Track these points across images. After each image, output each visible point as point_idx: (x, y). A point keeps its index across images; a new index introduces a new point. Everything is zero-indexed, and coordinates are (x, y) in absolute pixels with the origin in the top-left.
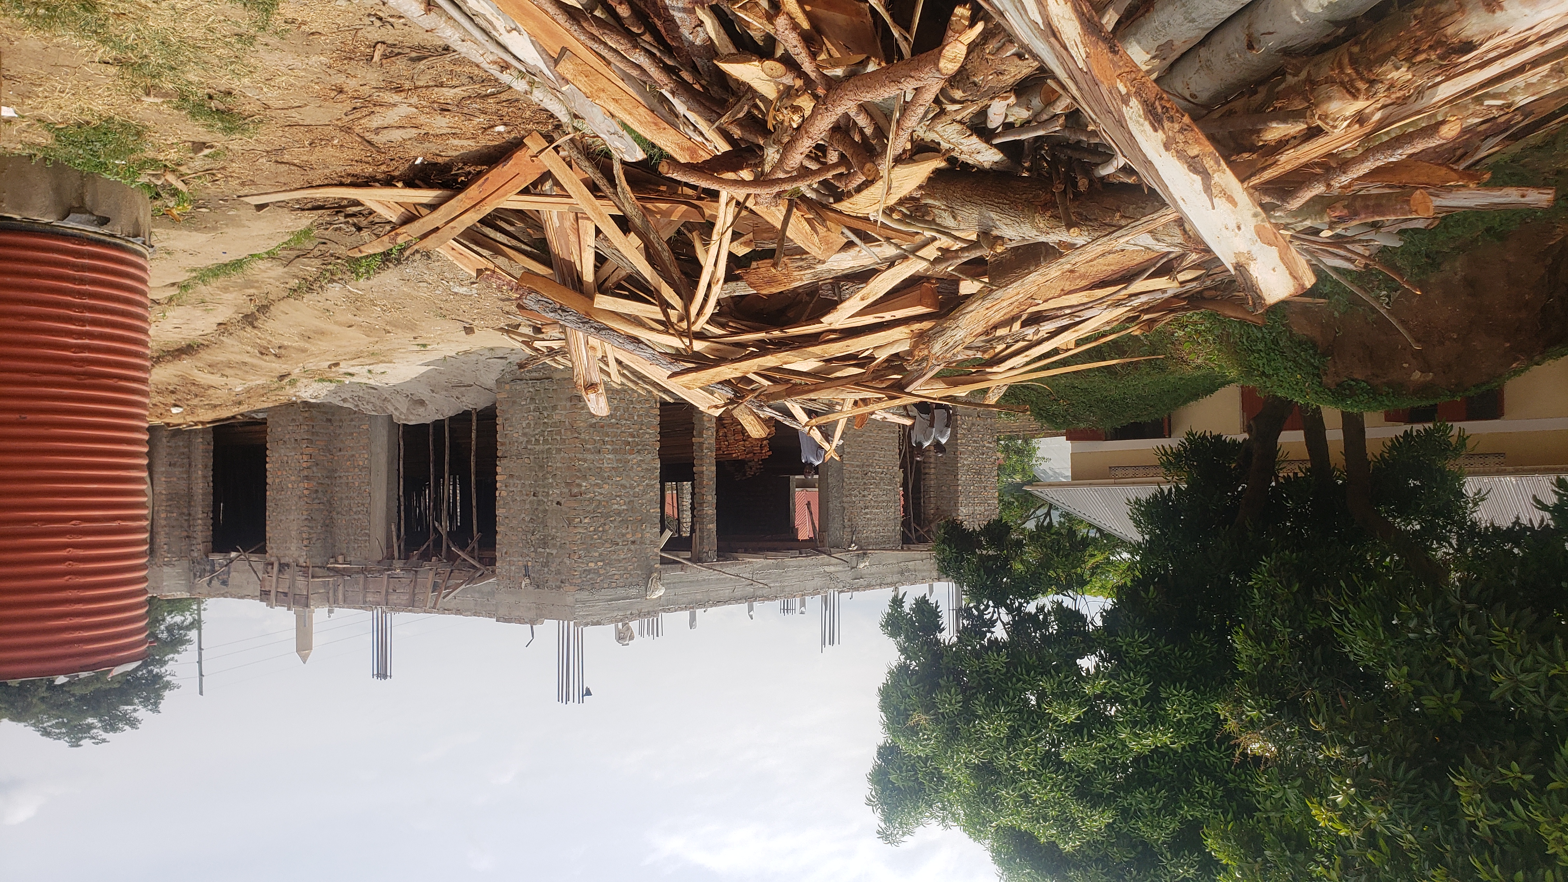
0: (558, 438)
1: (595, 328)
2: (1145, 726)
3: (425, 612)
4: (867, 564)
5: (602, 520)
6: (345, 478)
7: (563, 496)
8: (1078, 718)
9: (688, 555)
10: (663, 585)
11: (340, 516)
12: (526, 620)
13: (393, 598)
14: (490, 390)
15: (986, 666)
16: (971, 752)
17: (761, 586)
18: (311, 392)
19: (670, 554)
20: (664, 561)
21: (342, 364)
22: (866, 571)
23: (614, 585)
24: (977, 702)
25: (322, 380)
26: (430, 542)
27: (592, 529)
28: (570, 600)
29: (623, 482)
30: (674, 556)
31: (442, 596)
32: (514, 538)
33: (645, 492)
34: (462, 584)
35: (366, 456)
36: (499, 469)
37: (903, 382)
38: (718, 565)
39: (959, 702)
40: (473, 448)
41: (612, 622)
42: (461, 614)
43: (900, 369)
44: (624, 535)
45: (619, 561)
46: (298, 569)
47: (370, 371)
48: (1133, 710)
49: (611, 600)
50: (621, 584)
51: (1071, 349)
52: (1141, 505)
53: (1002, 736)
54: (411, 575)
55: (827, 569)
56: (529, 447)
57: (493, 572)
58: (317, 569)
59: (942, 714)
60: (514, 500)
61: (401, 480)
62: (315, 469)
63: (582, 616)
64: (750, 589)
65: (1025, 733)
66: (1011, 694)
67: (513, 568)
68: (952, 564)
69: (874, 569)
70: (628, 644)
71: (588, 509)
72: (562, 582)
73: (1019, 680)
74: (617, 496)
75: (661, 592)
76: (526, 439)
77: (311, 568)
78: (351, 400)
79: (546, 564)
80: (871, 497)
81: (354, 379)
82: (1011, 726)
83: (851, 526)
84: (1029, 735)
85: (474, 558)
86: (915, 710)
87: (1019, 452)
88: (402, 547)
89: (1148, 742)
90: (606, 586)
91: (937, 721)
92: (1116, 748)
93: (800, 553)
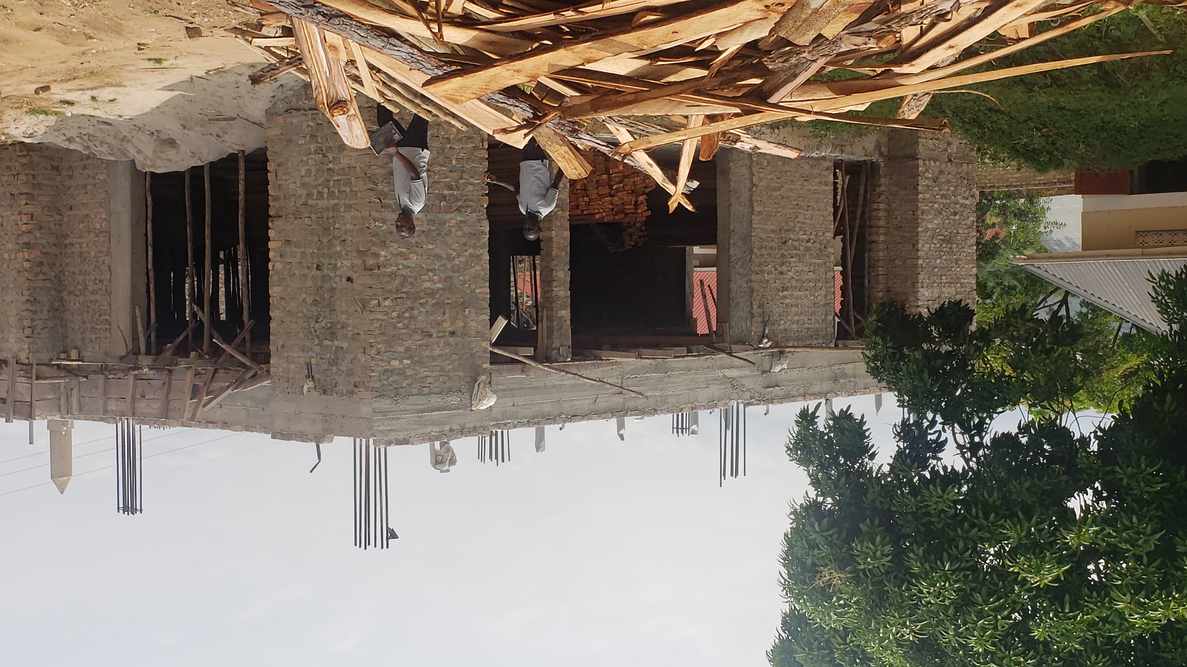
0: (348, 189)
1: (324, 15)
2: (1153, 593)
3: (183, 425)
4: (785, 366)
5: (409, 303)
6: (77, 246)
7: (355, 269)
8: (1057, 579)
9: (530, 352)
10: (495, 392)
11: (72, 297)
12: (310, 437)
13: (142, 406)
14: (260, 125)
15: (927, 506)
16: (904, 625)
17: (634, 395)
18: (23, 128)
19: (506, 351)
20: (495, 359)
21: (54, 88)
22: (783, 376)
23: (426, 390)
24: (912, 555)
25: (33, 111)
26: (189, 331)
27: (394, 314)
28: (365, 410)
29: (438, 251)
30: (510, 353)
31: (203, 403)
32: (293, 326)
33: (467, 265)
34: (228, 387)
35: (104, 216)
36: (271, 233)
37: (766, 88)
38: (574, 366)
39: (887, 556)
40: (241, 204)
41: (424, 440)
42: (229, 428)
43: (761, 70)
44: (439, 324)
45: (433, 358)
46: (19, 367)
47: (93, 98)
48: (1136, 569)
49: (423, 411)
50: (436, 390)
51: (1024, 39)
52: (1168, 282)
53: (947, 602)
54: (164, 376)
55: (728, 373)
56: (310, 202)
57: (268, 371)
58: (44, 368)
59: (864, 571)
60: (293, 275)
61: (150, 248)
62: (37, 233)
63: (383, 432)
64: (618, 400)
65: (980, 600)
66: (961, 544)
67: (292, 367)
68: (888, 363)
69: (795, 374)
70: (448, 471)
71: (390, 287)
72: (355, 386)
73: (973, 526)
74: (428, 270)
75: (490, 401)
76: (305, 192)
77: (35, 366)
78: (78, 139)
79: (335, 362)
80: (791, 274)
81: (76, 110)
82: (959, 590)
83: (762, 315)
84: (986, 602)
85: (244, 354)
86: (826, 565)
87: (1020, 215)
88: (153, 338)
89: (1158, 614)
90: (415, 391)
91: (856, 580)
92: (1112, 623)
93: (689, 351)
